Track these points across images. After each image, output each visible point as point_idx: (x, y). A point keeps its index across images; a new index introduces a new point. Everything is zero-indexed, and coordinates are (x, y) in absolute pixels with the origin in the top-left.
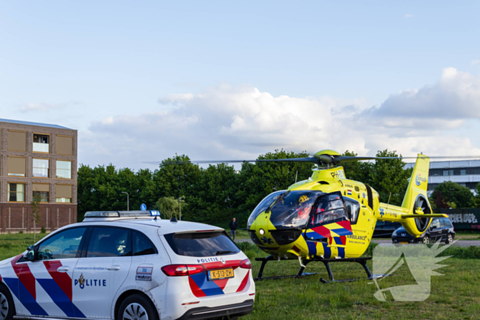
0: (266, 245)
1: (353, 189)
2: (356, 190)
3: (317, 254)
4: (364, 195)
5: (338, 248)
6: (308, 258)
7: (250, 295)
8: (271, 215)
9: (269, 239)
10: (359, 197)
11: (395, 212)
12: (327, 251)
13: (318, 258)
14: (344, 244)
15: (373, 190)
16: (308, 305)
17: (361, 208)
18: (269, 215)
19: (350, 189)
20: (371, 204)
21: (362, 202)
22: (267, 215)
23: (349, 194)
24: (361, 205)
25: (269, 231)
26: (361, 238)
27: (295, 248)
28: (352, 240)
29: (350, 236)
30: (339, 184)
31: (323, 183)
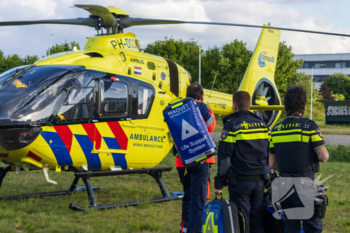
1: (144, 66)
2: (150, 68)
3: (75, 164)
4: (163, 76)
5: (112, 153)
6: (58, 170)
10: (154, 78)
11: (223, 102)
14: (125, 148)
15: (180, 69)
17: (157, 95)
19: (138, 65)
20: (175, 90)
21: (160, 86)
23: (135, 73)
24: (157, 90)
26: (155, 139)
27: (31, 155)
28: (138, 141)
29: (136, 137)
30: (120, 58)
31: (95, 55)
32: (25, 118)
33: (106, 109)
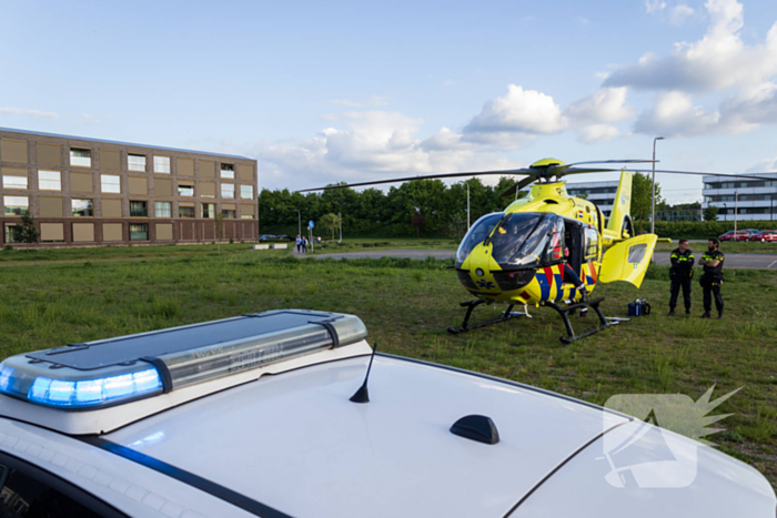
0: (482, 289)
2: (587, 212)
3: (549, 299)
4: (594, 217)
6: (537, 305)
8: (494, 249)
9: (490, 283)
13: (548, 305)
18: (490, 248)
19: (581, 209)
22: (486, 248)
23: (579, 216)
25: (491, 272)
27: (525, 295)
30: (570, 204)
31: (549, 202)
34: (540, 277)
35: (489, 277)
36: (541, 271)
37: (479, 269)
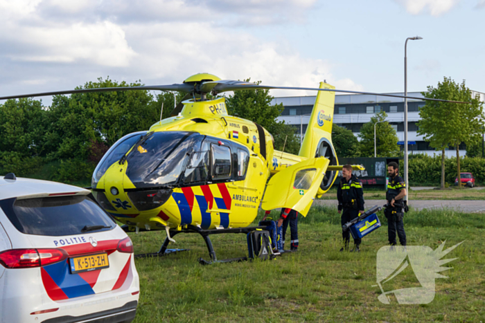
0: (120, 210)
1: (240, 130)
2: (245, 132)
3: (193, 223)
4: (254, 139)
5: (220, 213)
6: (179, 229)
7: (133, 294)
8: (128, 167)
9: (125, 202)
10: (248, 142)
11: (292, 163)
12: (206, 218)
13: (193, 229)
14: (229, 208)
15: (266, 132)
16: (199, 302)
17: (251, 157)
18: (125, 166)
19: (236, 129)
20: (263, 152)
21: (253, 149)
22: (121, 166)
23: (234, 137)
24: (251, 152)
25: (125, 190)
26: (250, 199)
27: (163, 216)
28: (238, 202)
29: (237, 197)
30: (222, 123)
31: (198, 120)
32: (154, 181)
33: (217, 172)
34: (177, 197)
35: (124, 196)
36: (179, 190)
37: (113, 188)
